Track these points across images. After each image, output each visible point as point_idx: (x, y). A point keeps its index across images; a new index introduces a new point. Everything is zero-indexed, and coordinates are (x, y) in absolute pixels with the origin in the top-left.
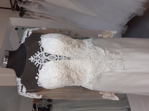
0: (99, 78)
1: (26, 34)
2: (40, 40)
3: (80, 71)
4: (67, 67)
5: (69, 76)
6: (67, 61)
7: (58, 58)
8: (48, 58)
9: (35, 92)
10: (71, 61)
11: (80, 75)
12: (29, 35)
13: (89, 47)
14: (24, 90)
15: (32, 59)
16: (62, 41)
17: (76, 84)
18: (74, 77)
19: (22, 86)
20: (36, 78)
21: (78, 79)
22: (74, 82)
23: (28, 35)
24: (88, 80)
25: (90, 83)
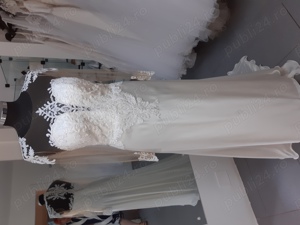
0: (129, 132)
1: (29, 79)
2: (50, 86)
3: (104, 125)
4: (86, 121)
5: (89, 132)
6: (86, 112)
7: (74, 109)
8: (61, 109)
9: (45, 155)
10: (92, 113)
11: (105, 129)
12: (34, 79)
13: (116, 94)
14: (32, 152)
15: (40, 111)
16: (79, 87)
17: (100, 142)
18: (97, 132)
19: (28, 149)
20: (47, 135)
21: (103, 135)
22: (97, 140)
23: (32, 80)
24: (115, 136)
25: (118, 139)
